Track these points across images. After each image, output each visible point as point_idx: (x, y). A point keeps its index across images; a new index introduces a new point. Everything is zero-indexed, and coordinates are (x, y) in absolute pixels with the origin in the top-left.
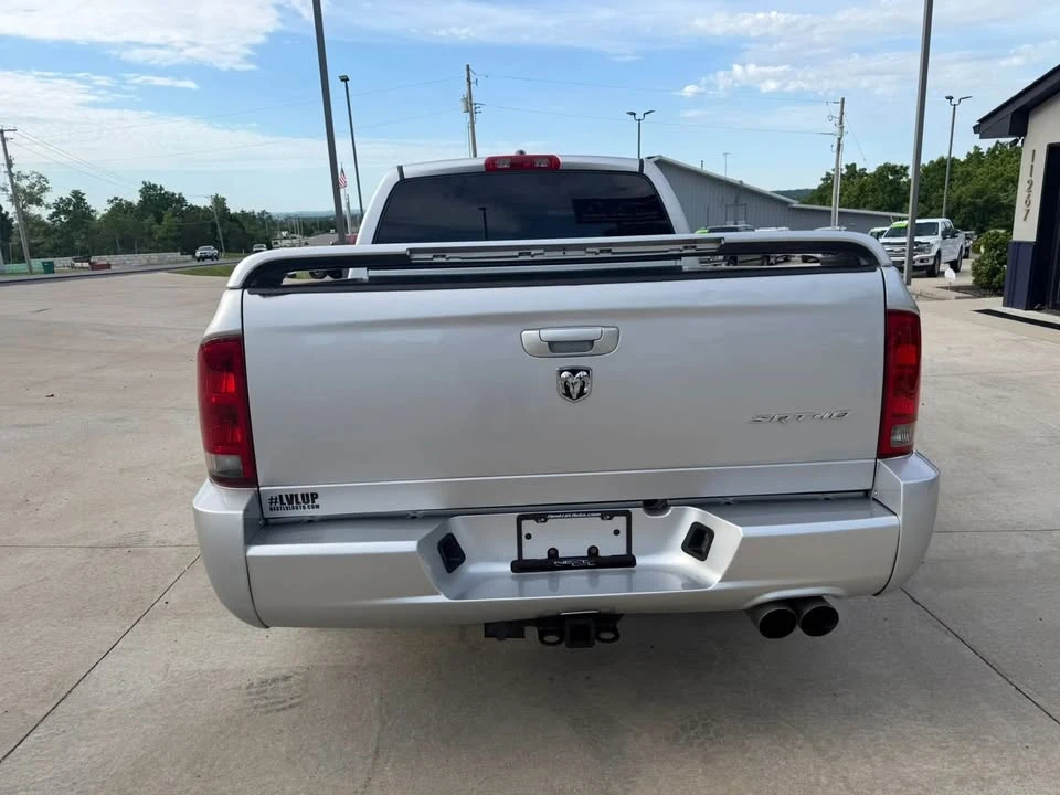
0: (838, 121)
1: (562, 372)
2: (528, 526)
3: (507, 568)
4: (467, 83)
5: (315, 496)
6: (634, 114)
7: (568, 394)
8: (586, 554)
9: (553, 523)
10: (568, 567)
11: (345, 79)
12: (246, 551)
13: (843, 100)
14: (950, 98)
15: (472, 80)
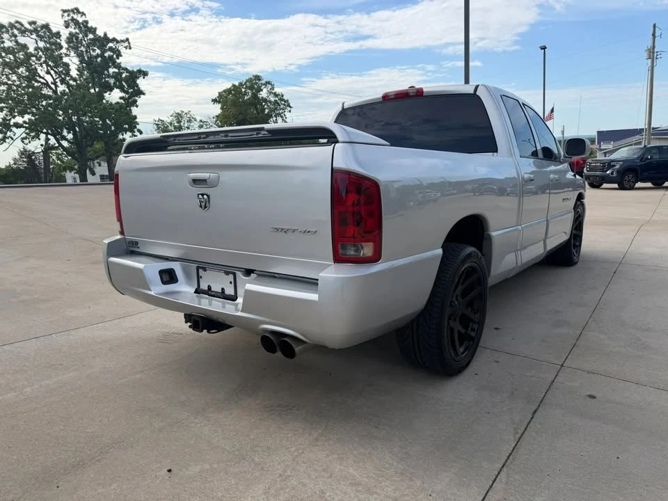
1: (198, 195)
2: (201, 272)
4: (652, 37)
5: (137, 243)
7: (202, 207)
8: (220, 291)
10: (214, 296)
11: (544, 48)
12: (108, 258)
15: (657, 34)
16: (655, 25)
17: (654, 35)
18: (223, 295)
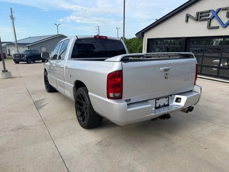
0: (98, 30)
1: (165, 75)
2: (157, 101)
3: (154, 109)
4: (11, 12)
5: (130, 99)
6: (56, 24)
7: (166, 78)
8: (163, 105)
9: (160, 100)
10: (161, 107)
12: (127, 110)
13: (99, 26)
14: (117, 28)
15: (12, 11)
16: (11, 8)
17: (11, 11)
18: (165, 106)
